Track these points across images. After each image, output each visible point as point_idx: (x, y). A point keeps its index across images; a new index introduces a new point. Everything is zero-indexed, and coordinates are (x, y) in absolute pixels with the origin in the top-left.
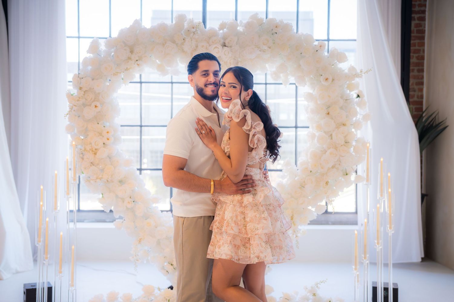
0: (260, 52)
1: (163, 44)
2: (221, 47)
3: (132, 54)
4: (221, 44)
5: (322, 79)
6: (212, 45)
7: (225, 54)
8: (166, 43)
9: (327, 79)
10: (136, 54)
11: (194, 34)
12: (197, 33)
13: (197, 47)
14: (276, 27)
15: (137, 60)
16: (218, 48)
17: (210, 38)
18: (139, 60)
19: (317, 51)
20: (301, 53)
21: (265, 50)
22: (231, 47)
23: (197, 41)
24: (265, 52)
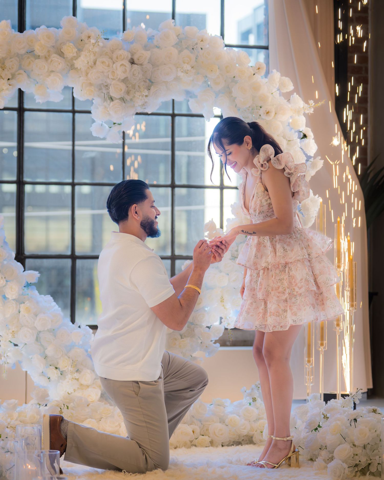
0: (182, 73)
1: (46, 57)
2: (130, 64)
3: (4, 70)
4: (129, 60)
5: (262, 111)
6: (117, 61)
7: (134, 75)
8: (49, 56)
9: (268, 113)
10: (8, 70)
11: (94, 46)
12: (98, 45)
13: (95, 63)
14: (202, 41)
15: (9, 79)
16: (125, 66)
17: (113, 52)
18: (11, 79)
19: (254, 74)
20: (234, 76)
21: (188, 70)
22: (141, 65)
23: (95, 55)
24: (187, 73)
